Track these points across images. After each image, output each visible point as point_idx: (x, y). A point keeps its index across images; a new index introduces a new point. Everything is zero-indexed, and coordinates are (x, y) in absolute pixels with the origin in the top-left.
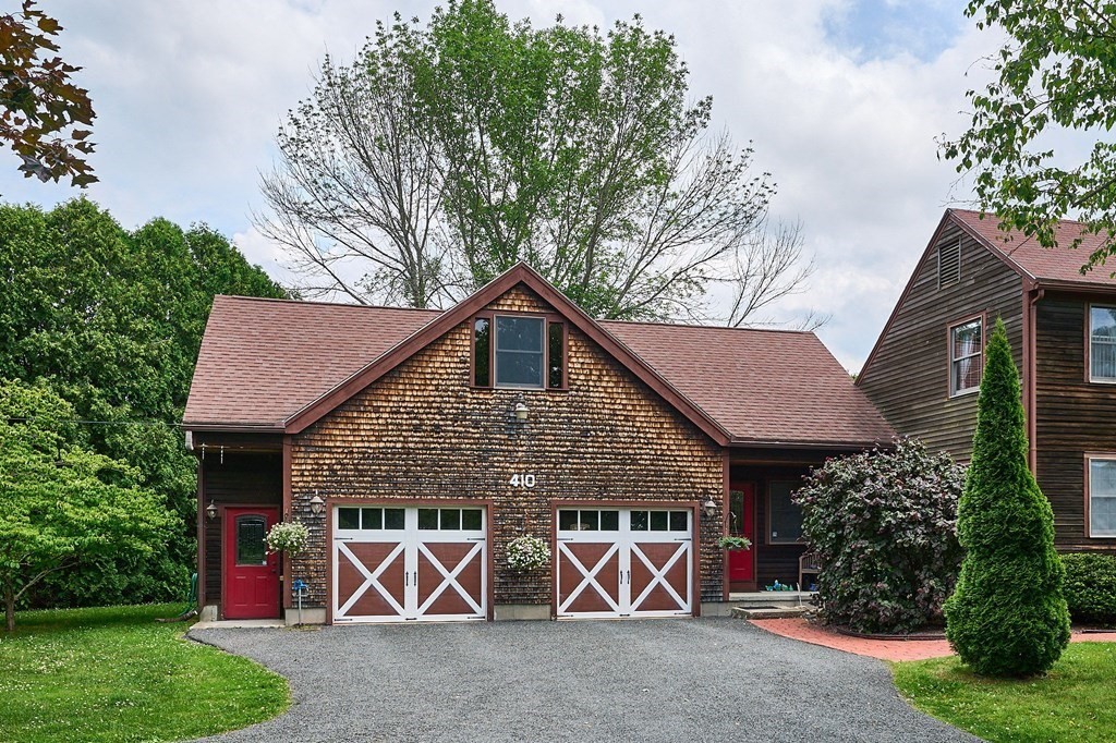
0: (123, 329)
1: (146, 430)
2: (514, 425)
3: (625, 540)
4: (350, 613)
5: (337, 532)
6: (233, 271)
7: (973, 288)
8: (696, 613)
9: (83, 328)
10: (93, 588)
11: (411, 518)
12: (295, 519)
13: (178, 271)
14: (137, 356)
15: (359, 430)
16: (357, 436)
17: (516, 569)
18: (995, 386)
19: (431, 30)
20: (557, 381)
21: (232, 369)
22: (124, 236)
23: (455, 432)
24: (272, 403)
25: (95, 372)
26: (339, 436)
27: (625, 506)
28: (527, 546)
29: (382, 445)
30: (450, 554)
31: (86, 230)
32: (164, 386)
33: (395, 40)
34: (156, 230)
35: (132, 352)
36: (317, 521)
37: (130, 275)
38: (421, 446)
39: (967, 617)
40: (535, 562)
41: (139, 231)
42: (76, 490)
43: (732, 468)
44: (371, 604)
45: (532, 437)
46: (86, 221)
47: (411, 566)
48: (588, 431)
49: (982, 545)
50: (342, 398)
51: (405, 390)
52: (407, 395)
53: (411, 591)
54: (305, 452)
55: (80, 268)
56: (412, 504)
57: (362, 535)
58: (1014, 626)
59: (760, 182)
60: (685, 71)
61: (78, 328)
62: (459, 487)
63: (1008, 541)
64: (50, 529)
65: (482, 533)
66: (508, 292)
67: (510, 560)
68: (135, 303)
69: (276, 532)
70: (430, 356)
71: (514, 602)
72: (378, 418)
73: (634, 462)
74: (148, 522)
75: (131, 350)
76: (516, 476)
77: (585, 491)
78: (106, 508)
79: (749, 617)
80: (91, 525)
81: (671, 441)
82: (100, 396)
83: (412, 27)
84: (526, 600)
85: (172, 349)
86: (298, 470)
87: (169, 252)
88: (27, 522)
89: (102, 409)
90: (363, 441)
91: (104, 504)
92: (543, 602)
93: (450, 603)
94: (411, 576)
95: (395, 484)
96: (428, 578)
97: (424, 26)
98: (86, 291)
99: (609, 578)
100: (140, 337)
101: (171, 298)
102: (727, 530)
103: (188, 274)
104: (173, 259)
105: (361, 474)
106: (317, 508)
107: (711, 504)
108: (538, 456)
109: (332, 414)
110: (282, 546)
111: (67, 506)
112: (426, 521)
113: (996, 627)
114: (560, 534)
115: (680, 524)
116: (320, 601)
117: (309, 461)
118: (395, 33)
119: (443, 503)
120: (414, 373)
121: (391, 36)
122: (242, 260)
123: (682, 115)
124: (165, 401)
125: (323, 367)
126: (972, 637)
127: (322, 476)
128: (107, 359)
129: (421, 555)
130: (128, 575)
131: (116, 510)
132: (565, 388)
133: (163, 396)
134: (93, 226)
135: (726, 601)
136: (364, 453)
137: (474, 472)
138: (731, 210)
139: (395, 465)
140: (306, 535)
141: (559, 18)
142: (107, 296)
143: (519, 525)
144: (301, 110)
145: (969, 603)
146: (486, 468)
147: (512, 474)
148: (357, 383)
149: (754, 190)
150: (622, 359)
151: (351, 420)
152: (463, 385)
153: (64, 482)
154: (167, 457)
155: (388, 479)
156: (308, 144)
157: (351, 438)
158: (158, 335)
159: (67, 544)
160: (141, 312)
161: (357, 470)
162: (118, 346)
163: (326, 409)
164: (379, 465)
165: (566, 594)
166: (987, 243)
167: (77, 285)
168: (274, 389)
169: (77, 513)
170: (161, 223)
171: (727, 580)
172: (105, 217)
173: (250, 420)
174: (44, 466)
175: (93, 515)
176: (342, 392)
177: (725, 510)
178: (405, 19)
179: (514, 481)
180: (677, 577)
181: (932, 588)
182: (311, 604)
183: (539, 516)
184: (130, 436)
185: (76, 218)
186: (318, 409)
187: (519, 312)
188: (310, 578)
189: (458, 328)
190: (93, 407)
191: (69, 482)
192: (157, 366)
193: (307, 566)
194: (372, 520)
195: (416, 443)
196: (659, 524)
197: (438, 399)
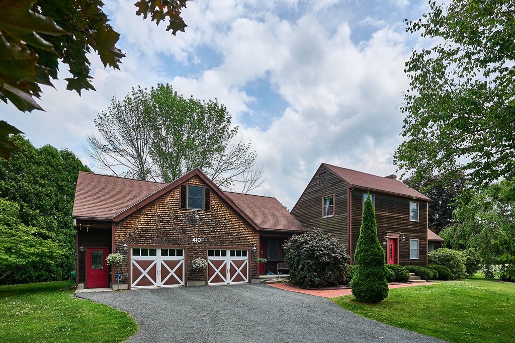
0: (36, 182)
1: (45, 219)
2: (194, 221)
3: (228, 259)
4: (136, 285)
5: (132, 257)
6: (78, 166)
7: (330, 187)
8: (250, 282)
9: (19, 181)
10: (23, 277)
11: (159, 252)
12: (117, 252)
13: (57, 164)
14: (42, 192)
15: (140, 221)
16: (140, 224)
17: (196, 269)
18: (369, 213)
19: (151, 93)
20: (208, 208)
21: (90, 198)
22: (35, 150)
23: (174, 223)
24: (107, 210)
25: (25, 197)
26: (133, 223)
27: (228, 249)
28: (199, 262)
29: (149, 227)
30: (172, 264)
31: (20, 145)
32: (52, 204)
33: (138, 95)
34: (48, 149)
35: (40, 191)
36: (125, 253)
37: (39, 164)
38: (162, 227)
39: (361, 284)
40: (203, 267)
41: (41, 149)
42: (26, 241)
43: (260, 237)
44: (145, 282)
45: (200, 226)
46: (20, 142)
47: (159, 269)
48: (218, 224)
49: (366, 262)
50: (134, 210)
51: (157, 208)
52: (158, 210)
53: (159, 277)
54: (120, 228)
55: (18, 159)
56: (159, 247)
57: (141, 258)
58: (377, 287)
59: (253, 153)
60: (231, 117)
61: (17, 182)
62: (176, 241)
63: (373, 261)
64: (14, 256)
65: (183, 257)
66: (192, 178)
67: (194, 266)
68: (41, 174)
69: (110, 257)
70: (166, 197)
71: (194, 280)
72: (147, 217)
73: (232, 235)
74: (57, 253)
75: (39, 190)
76: (194, 238)
77: (216, 244)
78: (39, 248)
79: (267, 283)
80: (32, 254)
81: (242, 228)
82: (27, 207)
83: (144, 91)
84: (198, 279)
85: (55, 191)
86: (118, 235)
87: (53, 157)
88: (3, 253)
89: (28, 211)
90: (142, 225)
91: (38, 246)
92: (203, 280)
93: (172, 281)
94: (159, 272)
95: (153, 240)
96: (164, 273)
97: (149, 91)
98: (20, 167)
99: (223, 271)
100: (43, 186)
101: (55, 173)
102: (259, 256)
103: (61, 165)
104: (55, 159)
105: (141, 236)
106: (125, 248)
107: (255, 248)
108: (202, 232)
109: (131, 216)
110: (113, 262)
111: (22, 247)
112: (164, 253)
113: (371, 288)
114: (209, 257)
115: (244, 255)
116: (126, 281)
117: (122, 232)
118: (139, 92)
119: (170, 247)
120: (160, 202)
121: (137, 93)
122: (81, 163)
123: (229, 131)
124: (52, 209)
125: (124, 199)
126: (363, 291)
127: (127, 237)
128: (30, 193)
129: (162, 265)
130: (38, 271)
131: (43, 248)
132: (211, 210)
133: (52, 207)
134: (23, 144)
135: (259, 278)
136: (142, 229)
137: (181, 236)
138: (244, 161)
139: (154, 234)
140: (122, 258)
141: (192, 96)
142: (29, 170)
143: (195, 255)
144: (103, 114)
145: (362, 280)
146: (185, 235)
147: (193, 238)
148: (140, 205)
149: (251, 156)
150: (228, 202)
151: (138, 218)
152: (177, 207)
153: (20, 238)
154: (54, 229)
155: (151, 238)
156: (105, 126)
157: (137, 224)
158: (49, 186)
159: (22, 262)
160: (43, 177)
161: (140, 235)
162: (34, 189)
163: (129, 213)
164: (148, 234)
165: (210, 277)
166: (335, 173)
167: (17, 165)
168: (107, 205)
169: (27, 250)
170: (49, 146)
171: (259, 272)
172: (28, 142)
173: (99, 216)
174: (10, 231)
175: (32, 250)
176: (135, 208)
177: (258, 251)
178: (142, 88)
179: (194, 240)
180: (244, 271)
181: (330, 274)
182: (122, 282)
183: (202, 252)
184: (39, 221)
185: (15, 140)
186: (126, 213)
187: (195, 184)
188: (122, 273)
189: (175, 188)
190: (24, 210)
191: (23, 237)
192: (49, 197)
193: (121, 269)
194: (145, 253)
195: (161, 226)
196: (239, 255)
197: (169, 212)
